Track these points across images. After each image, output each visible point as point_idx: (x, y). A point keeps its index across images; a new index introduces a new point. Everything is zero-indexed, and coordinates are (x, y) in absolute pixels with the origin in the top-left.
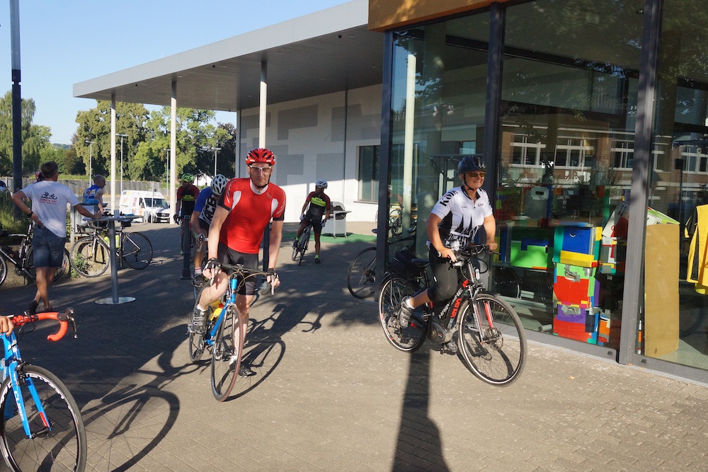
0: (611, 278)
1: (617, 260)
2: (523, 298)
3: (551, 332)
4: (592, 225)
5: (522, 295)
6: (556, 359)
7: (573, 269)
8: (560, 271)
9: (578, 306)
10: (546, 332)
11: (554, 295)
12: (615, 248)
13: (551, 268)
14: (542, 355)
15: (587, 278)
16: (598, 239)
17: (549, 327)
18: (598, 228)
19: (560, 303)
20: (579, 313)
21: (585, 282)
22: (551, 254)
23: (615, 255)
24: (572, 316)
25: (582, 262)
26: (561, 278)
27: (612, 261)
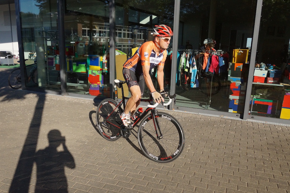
0: (106, 74)
1: (107, 68)
2: (80, 83)
3: (89, 94)
4: (99, 56)
5: (79, 82)
6: (89, 103)
7: (94, 72)
8: (90, 73)
9: (97, 84)
10: (87, 94)
11: (89, 82)
12: (107, 63)
13: (87, 72)
14: (85, 102)
15: (99, 74)
16: (101, 61)
17: (88, 92)
18: (101, 57)
19: (91, 84)
20: (97, 86)
21: (98, 76)
22: (87, 67)
23: (107, 66)
24: (95, 88)
25: (97, 69)
26: (90, 75)
27: (106, 68)
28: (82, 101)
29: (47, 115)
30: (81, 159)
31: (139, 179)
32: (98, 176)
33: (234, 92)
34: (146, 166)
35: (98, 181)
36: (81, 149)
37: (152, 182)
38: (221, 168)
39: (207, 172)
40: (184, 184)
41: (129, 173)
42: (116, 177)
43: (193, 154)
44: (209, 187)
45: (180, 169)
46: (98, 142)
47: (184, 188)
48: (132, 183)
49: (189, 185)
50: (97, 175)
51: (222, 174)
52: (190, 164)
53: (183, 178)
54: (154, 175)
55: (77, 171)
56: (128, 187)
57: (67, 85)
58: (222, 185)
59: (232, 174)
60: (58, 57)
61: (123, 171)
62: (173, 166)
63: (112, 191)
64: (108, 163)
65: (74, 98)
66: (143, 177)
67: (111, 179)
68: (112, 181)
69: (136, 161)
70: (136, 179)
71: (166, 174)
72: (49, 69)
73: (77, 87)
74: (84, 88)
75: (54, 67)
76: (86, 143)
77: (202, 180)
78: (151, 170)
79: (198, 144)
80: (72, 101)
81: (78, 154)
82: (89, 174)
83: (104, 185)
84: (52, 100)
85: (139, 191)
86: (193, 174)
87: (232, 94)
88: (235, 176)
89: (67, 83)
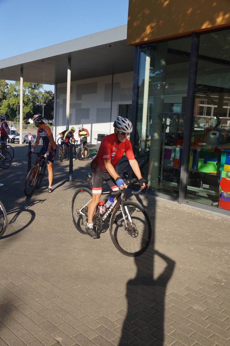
2: (204, 188)
3: (217, 206)
5: (203, 186)
6: (220, 220)
8: (223, 175)
11: (220, 187)
13: (219, 173)
14: (213, 218)
17: (217, 203)
19: (223, 191)
22: (219, 165)
24: (229, 198)
26: (224, 179)
28: (208, 215)
29: (162, 229)
30: (218, 308)
36: (216, 291)
55: (215, 325)
57: (188, 189)
60: (178, 149)
65: (196, 210)
72: (164, 164)
73: (198, 192)
74: (207, 195)
75: (172, 161)
76: (223, 284)
80: (194, 214)
81: (213, 298)
84: (166, 208)
89: (188, 187)
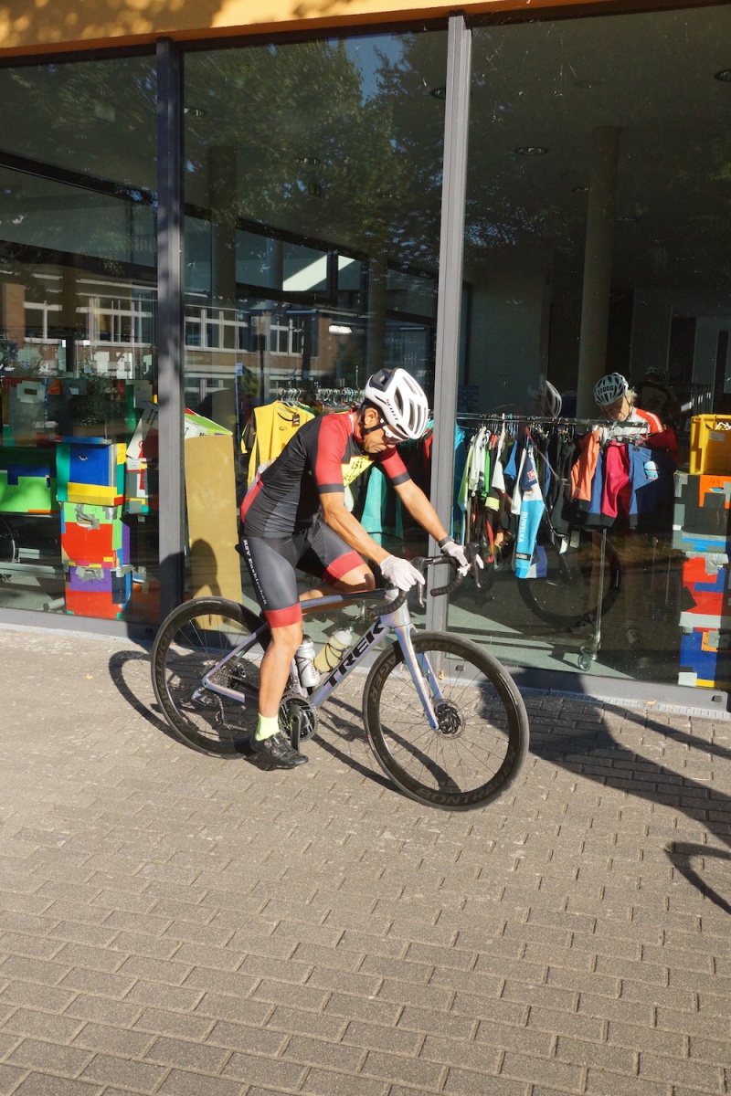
0: (142, 520)
1: (149, 493)
2: (24, 561)
3: (63, 609)
4: (110, 442)
5: (20, 555)
6: (68, 651)
7: (87, 510)
8: (69, 515)
9: (99, 566)
10: (55, 610)
11: (65, 555)
12: (146, 474)
13: (57, 510)
14: (47, 648)
15: (110, 521)
16: (120, 462)
17: (60, 602)
18: (119, 445)
19: (73, 564)
20: (102, 575)
21: (108, 529)
22: (54, 486)
23: (146, 485)
24: (92, 581)
25: (100, 498)
26: (72, 526)
27: (142, 494)
28: (34, 641)
30: (40, 923)
31: (308, 1009)
32: (120, 998)
33: (702, 600)
34: (334, 943)
35: (123, 1025)
36: (36, 872)
37: (364, 1021)
38: (660, 941)
39: (601, 963)
40: (507, 1023)
41: (259, 980)
42: (204, 1003)
43: (538, 881)
44: (614, 1033)
45: (481, 952)
46: (113, 837)
47: (505, 1041)
48: (275, 1028)
49: (529, 1028)
50: (119, 993)
51: (665, 973)
52: (524, 926)
53: (499, 993)
54: (373, 983)
55: (24, 980)
56: (257, 1050)
58: (668, 1021)
59: (710, 972)
61: (235, 969)
62: (453, 938)
63: (189, 1068)
64: (165, 937)
66: (325, 998)
67: (180, 1010)
68: (186, 1023)
69: (290, 919)
70: (294, 1006)
71: (423, 977)
73: (9, 576)
74: (39, 579)
76: (60, 844)
77: (584, 1000)
78: (359, 964)
79: (556, 832)
81: (24, 896)
82: (78, 992)
83: (151, 1042)
85: (309, 1063)
86: (543, 974)
87: (690, 606)
88: (723, 979)
